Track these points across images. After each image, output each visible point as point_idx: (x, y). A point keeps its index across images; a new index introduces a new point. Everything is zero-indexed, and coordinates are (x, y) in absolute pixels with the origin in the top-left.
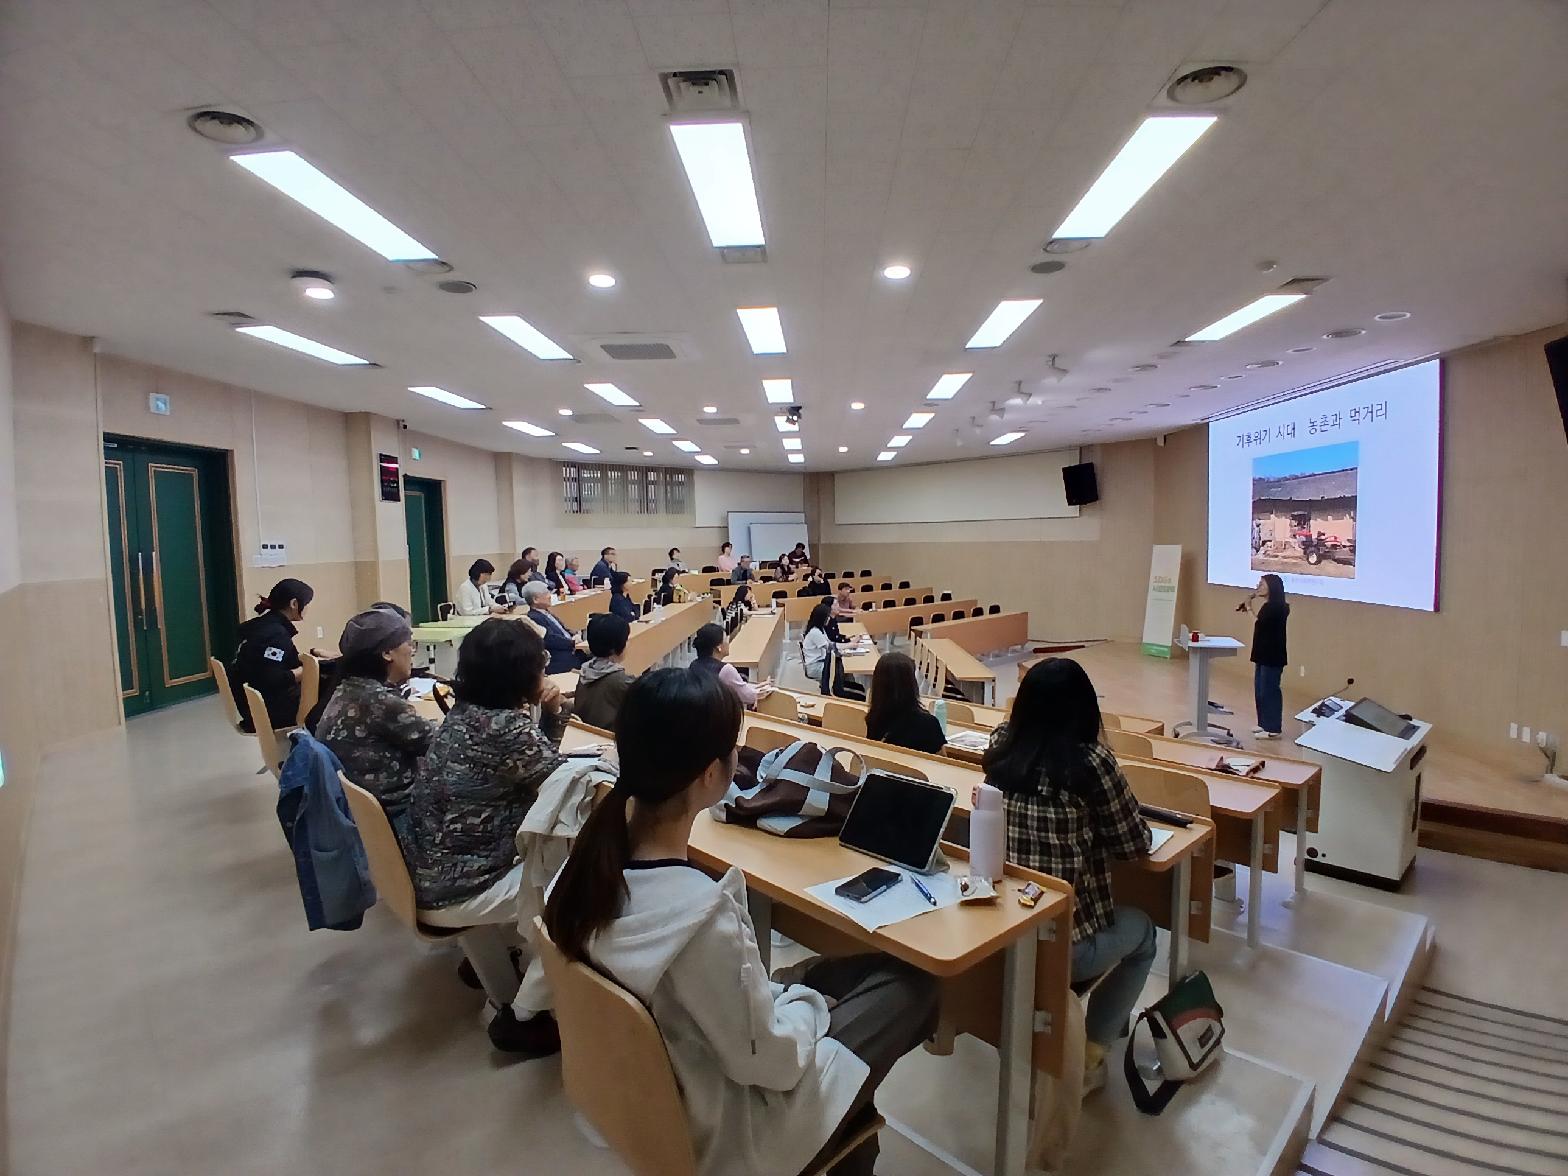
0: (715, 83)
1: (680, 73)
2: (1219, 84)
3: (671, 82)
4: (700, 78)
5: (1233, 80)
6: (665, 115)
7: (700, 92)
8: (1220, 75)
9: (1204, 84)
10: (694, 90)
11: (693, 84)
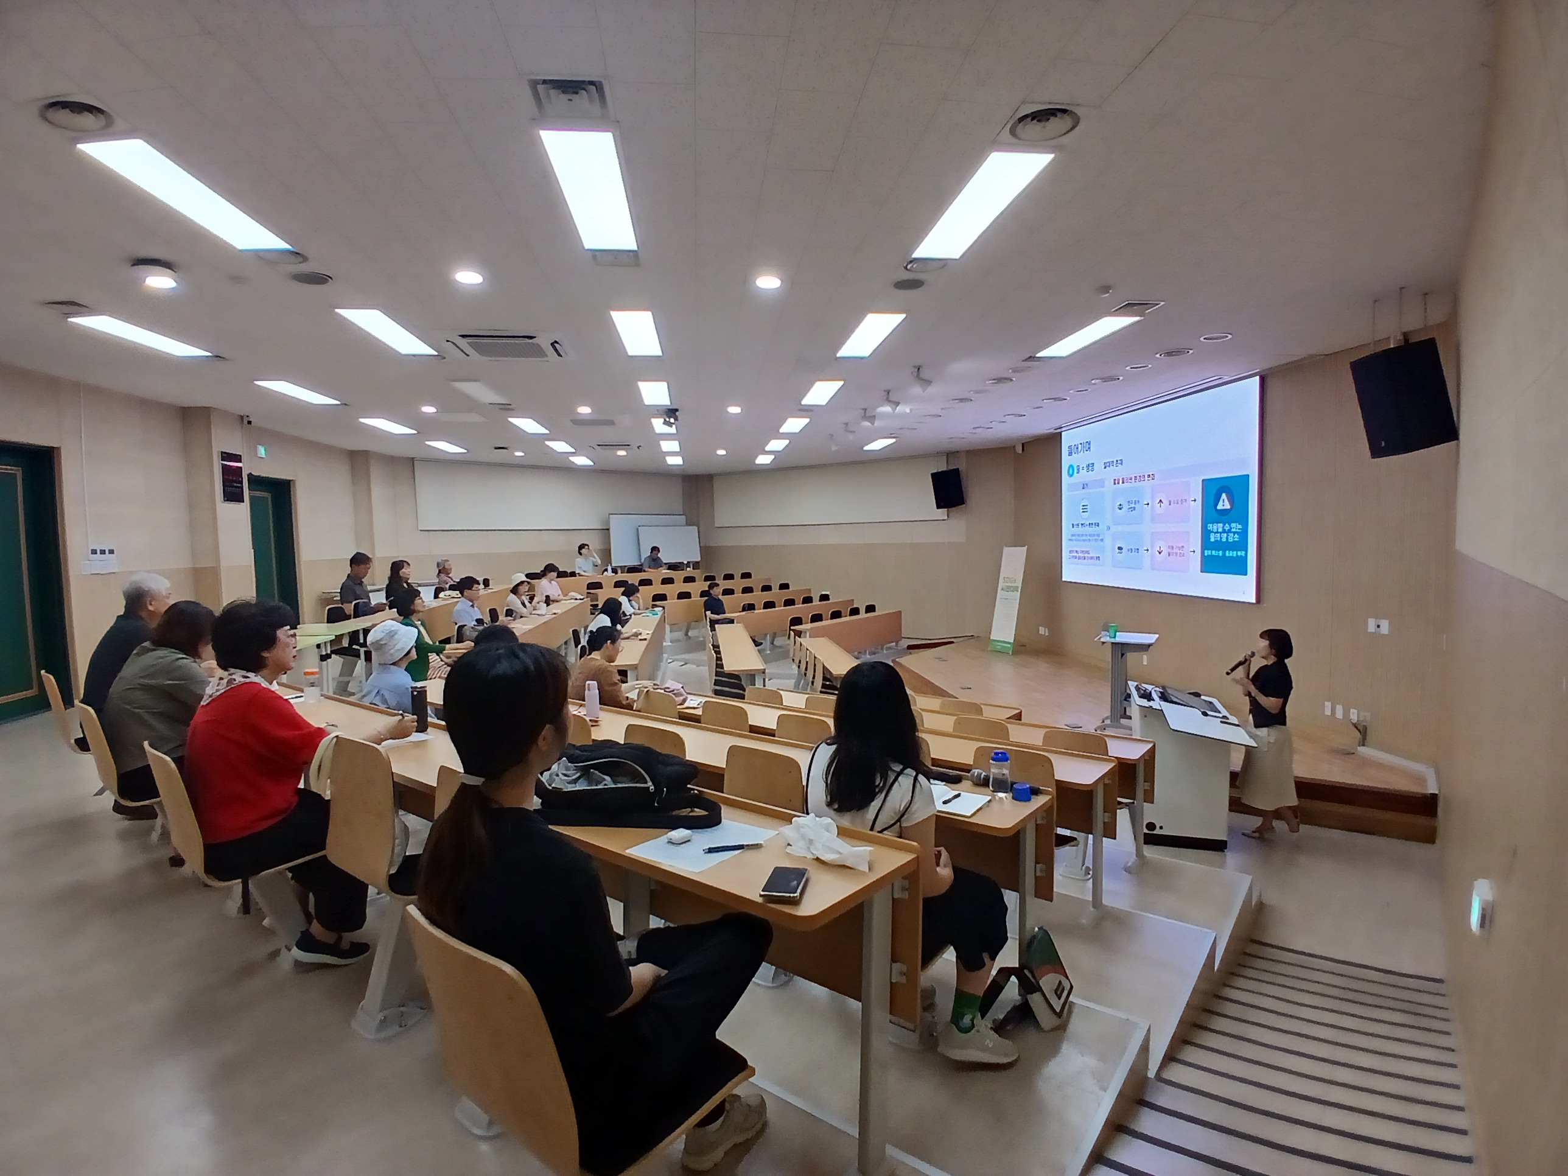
0: (583, 92)
1: (550, 80)
2: (1055, 124)
3: (541, 88)
4: (570, 87)
5: (1068, 122)
6: (534, 119)
7: (570, 100)
8: (1056, 116)
9: (1042, 124)
10: (564, 97)
11: (563, 92)
